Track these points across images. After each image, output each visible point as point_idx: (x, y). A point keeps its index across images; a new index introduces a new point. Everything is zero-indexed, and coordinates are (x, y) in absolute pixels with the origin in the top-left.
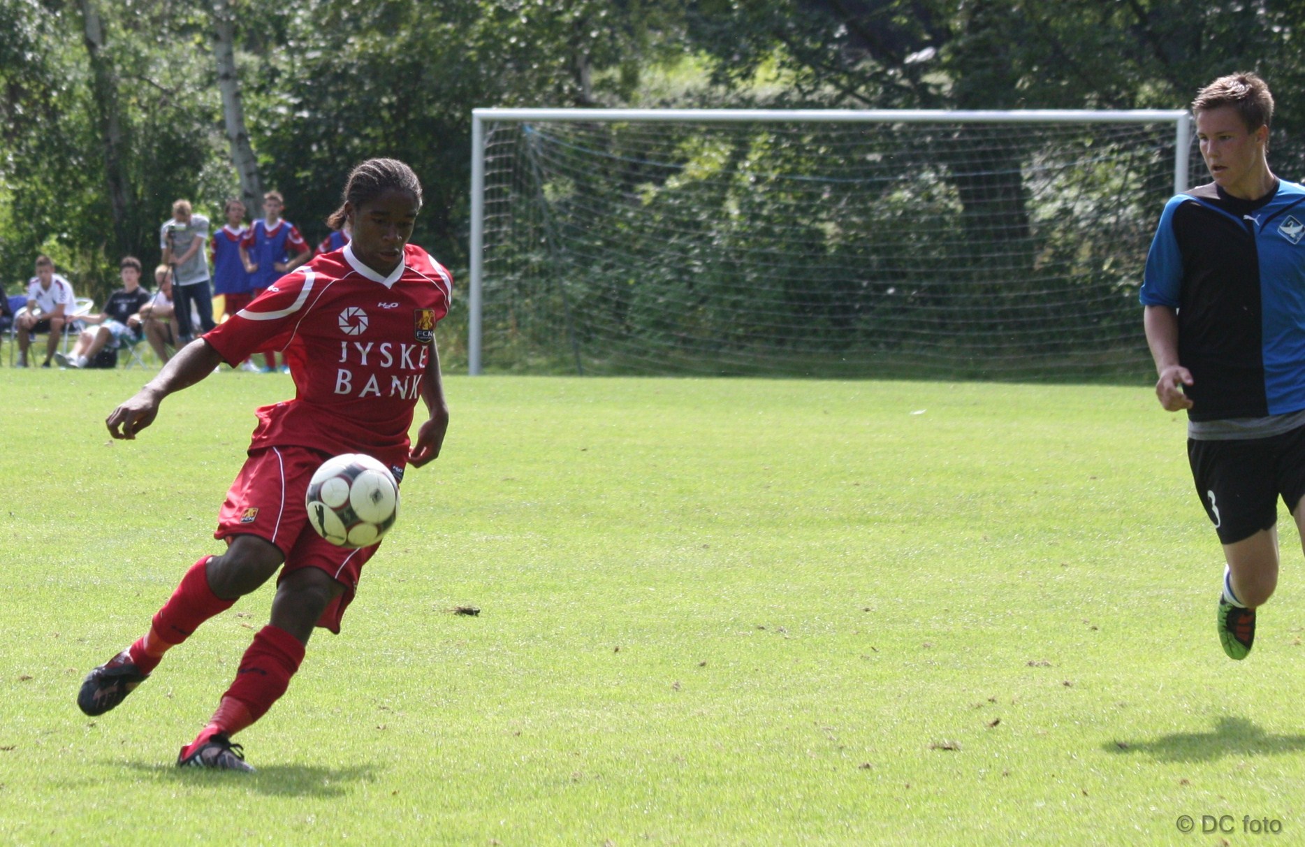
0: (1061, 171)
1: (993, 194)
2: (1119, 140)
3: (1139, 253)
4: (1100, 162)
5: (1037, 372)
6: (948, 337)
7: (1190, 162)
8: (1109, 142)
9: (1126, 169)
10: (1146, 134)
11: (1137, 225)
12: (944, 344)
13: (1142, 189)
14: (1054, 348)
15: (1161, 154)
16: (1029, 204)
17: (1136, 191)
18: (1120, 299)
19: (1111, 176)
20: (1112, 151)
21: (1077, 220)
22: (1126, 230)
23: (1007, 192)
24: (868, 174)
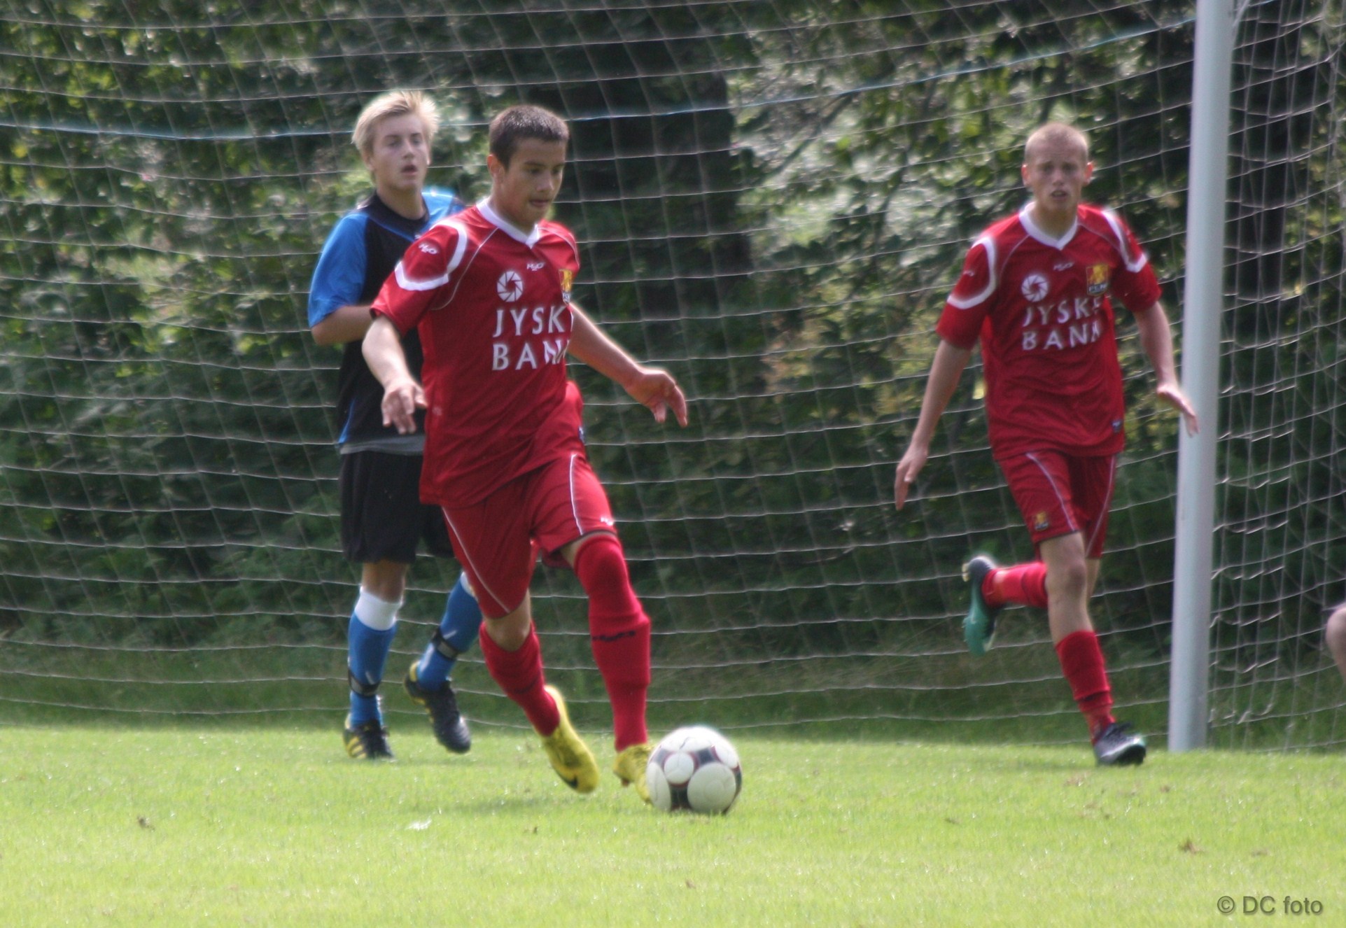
0: (846, 100)
1: (640, 174)
4: (963, 75)
5: (774, 707)
14: (827, 638)
16: (750, 201)
19: (998, 117)
21: (896, 246)
23: (685, 171)
24: (270, 114)
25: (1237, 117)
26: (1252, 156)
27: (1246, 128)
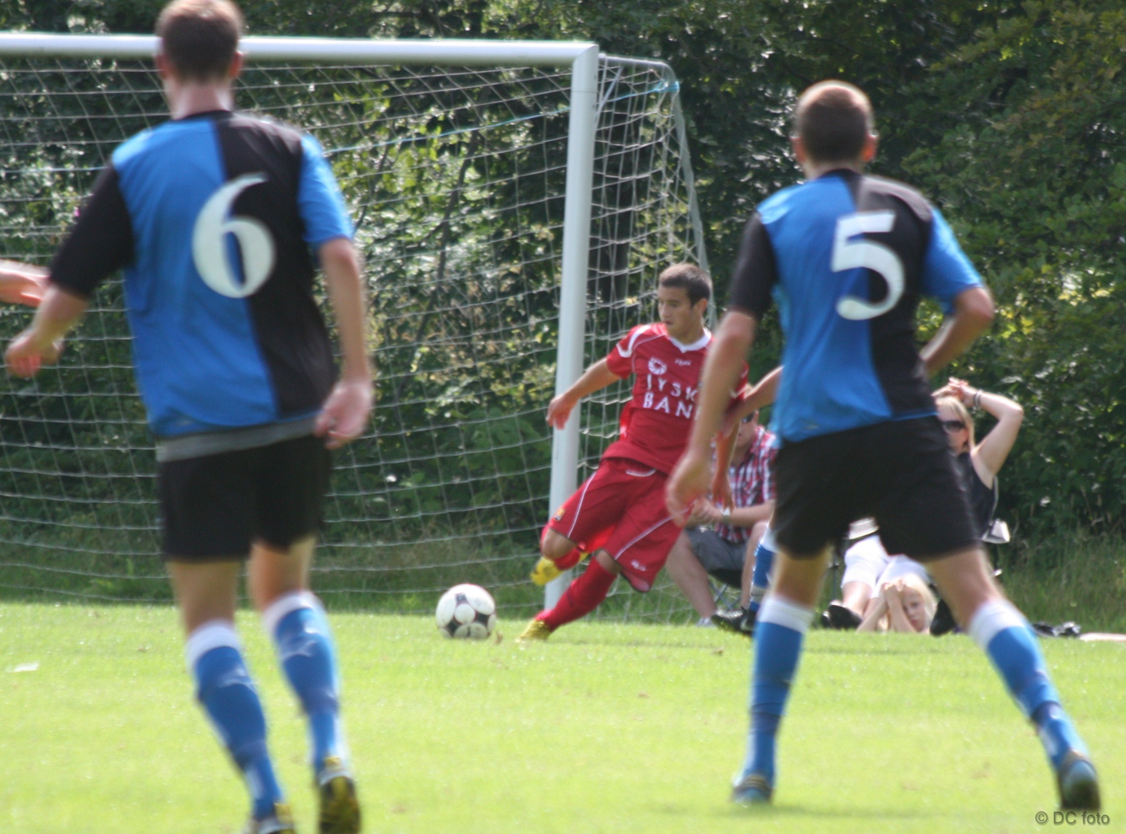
2: (447, 101)
3: (486, 338)
4: (405, 145)
6: (85, 508)
7: (599, 149)
8: (424, 105)
9: (460, 162)
10: (505, 90)
11: (480, 278)
12: (76, 523)
13: (491, 202)
15: (534, 132)
17: (477, 208)
18: (447, 433)
20: (432, 124)
22: (458, 290)
25: (597, 179)
26: (609, 206)
27: (604, 185)
